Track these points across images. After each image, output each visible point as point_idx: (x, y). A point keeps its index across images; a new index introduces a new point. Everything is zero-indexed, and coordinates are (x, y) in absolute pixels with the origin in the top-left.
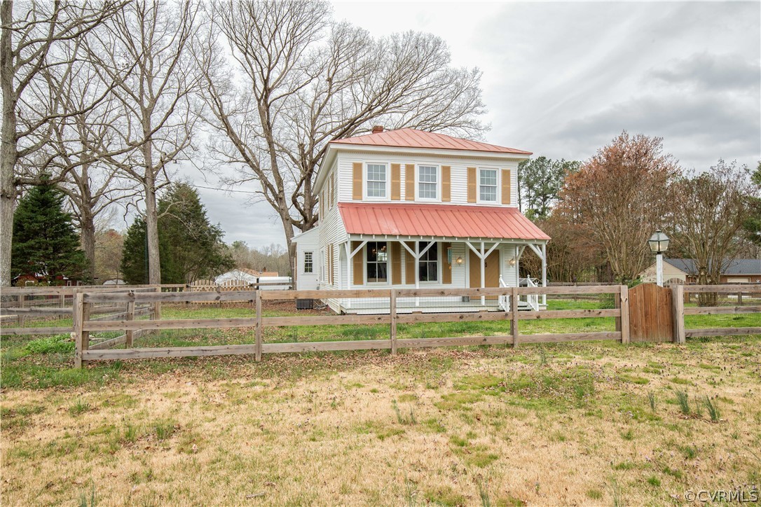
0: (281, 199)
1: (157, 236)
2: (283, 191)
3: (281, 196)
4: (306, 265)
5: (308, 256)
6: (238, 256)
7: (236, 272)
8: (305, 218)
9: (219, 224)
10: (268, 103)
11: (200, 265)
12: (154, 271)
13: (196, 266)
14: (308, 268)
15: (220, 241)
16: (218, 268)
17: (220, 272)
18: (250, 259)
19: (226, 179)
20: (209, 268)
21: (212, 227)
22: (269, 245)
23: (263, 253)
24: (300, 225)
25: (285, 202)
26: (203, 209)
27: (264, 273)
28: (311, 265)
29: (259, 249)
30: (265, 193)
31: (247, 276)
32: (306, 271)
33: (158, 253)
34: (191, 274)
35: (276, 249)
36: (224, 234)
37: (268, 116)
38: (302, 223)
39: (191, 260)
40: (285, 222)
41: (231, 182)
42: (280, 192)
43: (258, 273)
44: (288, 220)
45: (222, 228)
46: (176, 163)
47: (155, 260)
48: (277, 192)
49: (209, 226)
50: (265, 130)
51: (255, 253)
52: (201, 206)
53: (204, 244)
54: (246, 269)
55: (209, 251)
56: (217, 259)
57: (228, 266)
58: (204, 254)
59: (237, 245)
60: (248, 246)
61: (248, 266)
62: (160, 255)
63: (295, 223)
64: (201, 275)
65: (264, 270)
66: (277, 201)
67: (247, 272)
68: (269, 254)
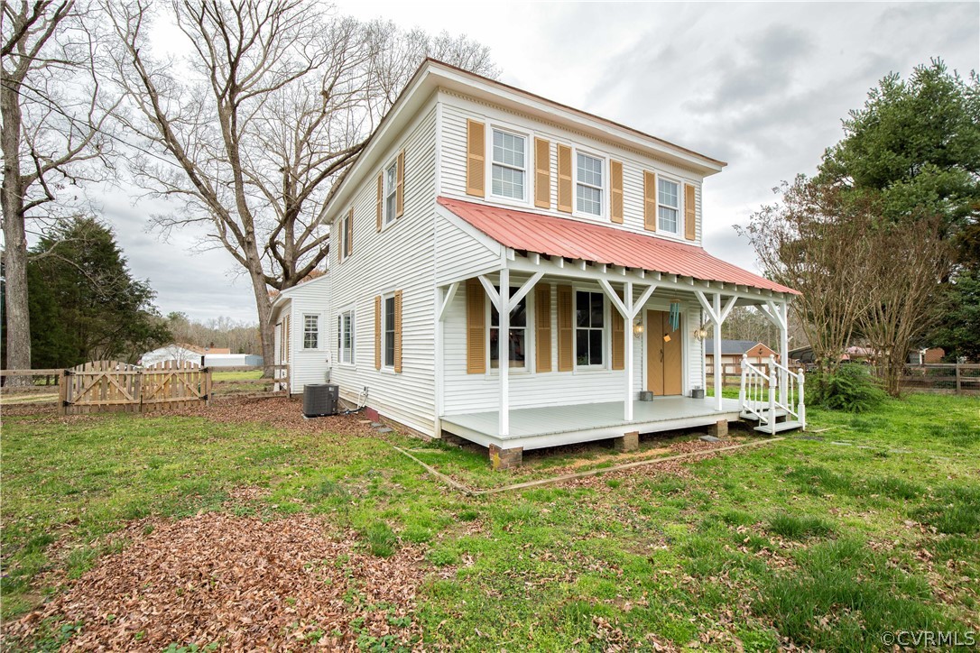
0: (249, 243)
1: (25, 286)
2: (253, 232)
3: (250, 240)
4: (307, 336)
5: (311, 320)
6: (175, 330)
7: (172, 348)
8: (286, 273)
9: (147, 281)
10: (235, 102)
11: (114, 336)
12: (17, 344)
13: (109, 339)
14: (311, 340)
15: (149, 305)
16: (144, 343)
17: (147, 348)
18: (190, 333)
19: (161, 217)
20: (129, 343)
21: (136, 284)
22: (216, 318)
23: (208, 327)
24: (277, 283)
25: (255, 248)
26: (121, 256)
27: (211, 349)
28: (315, 336)
29: (204, 321)
30: (223, 238)
31: (189, 353)
32: (306, 345)
33: (27, 314)
34: (100, 351)
35: (225, 322)
36: (155, 294)
37: (234, 123)
38: (280, 280)
39: (100, 330)
40: (255, 276)
41: (169, 222)
42: (249, 233)
43: (204, 350)
44: (259, 274)
45: (152, 287)
46: (75, 183)
47: (19, 327)
48: (244, 234)
49: (131, 282)
50: (228, 144)
51: (197, 326)
52: (118, 252)
53: (121, 307)
54: (187, 345)
55: (130, 317)
56: (143, 330)
57: (160, 339)
58: (121, 321)
59: (174, 317)
60: (189, 318)
61: (188, 341)
62: (31, 318)
63: (268, 280)
64: (114, 352)
65: (212, 345)
66: (243, 246)
67: (188, 348)
68: (216, 327)
